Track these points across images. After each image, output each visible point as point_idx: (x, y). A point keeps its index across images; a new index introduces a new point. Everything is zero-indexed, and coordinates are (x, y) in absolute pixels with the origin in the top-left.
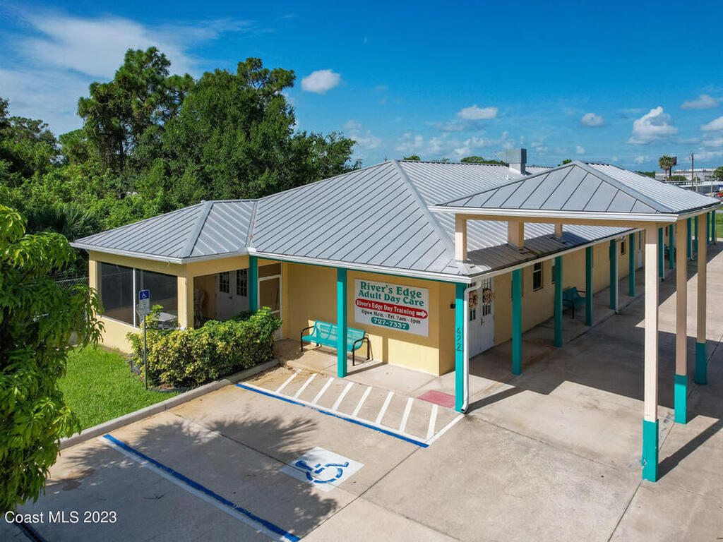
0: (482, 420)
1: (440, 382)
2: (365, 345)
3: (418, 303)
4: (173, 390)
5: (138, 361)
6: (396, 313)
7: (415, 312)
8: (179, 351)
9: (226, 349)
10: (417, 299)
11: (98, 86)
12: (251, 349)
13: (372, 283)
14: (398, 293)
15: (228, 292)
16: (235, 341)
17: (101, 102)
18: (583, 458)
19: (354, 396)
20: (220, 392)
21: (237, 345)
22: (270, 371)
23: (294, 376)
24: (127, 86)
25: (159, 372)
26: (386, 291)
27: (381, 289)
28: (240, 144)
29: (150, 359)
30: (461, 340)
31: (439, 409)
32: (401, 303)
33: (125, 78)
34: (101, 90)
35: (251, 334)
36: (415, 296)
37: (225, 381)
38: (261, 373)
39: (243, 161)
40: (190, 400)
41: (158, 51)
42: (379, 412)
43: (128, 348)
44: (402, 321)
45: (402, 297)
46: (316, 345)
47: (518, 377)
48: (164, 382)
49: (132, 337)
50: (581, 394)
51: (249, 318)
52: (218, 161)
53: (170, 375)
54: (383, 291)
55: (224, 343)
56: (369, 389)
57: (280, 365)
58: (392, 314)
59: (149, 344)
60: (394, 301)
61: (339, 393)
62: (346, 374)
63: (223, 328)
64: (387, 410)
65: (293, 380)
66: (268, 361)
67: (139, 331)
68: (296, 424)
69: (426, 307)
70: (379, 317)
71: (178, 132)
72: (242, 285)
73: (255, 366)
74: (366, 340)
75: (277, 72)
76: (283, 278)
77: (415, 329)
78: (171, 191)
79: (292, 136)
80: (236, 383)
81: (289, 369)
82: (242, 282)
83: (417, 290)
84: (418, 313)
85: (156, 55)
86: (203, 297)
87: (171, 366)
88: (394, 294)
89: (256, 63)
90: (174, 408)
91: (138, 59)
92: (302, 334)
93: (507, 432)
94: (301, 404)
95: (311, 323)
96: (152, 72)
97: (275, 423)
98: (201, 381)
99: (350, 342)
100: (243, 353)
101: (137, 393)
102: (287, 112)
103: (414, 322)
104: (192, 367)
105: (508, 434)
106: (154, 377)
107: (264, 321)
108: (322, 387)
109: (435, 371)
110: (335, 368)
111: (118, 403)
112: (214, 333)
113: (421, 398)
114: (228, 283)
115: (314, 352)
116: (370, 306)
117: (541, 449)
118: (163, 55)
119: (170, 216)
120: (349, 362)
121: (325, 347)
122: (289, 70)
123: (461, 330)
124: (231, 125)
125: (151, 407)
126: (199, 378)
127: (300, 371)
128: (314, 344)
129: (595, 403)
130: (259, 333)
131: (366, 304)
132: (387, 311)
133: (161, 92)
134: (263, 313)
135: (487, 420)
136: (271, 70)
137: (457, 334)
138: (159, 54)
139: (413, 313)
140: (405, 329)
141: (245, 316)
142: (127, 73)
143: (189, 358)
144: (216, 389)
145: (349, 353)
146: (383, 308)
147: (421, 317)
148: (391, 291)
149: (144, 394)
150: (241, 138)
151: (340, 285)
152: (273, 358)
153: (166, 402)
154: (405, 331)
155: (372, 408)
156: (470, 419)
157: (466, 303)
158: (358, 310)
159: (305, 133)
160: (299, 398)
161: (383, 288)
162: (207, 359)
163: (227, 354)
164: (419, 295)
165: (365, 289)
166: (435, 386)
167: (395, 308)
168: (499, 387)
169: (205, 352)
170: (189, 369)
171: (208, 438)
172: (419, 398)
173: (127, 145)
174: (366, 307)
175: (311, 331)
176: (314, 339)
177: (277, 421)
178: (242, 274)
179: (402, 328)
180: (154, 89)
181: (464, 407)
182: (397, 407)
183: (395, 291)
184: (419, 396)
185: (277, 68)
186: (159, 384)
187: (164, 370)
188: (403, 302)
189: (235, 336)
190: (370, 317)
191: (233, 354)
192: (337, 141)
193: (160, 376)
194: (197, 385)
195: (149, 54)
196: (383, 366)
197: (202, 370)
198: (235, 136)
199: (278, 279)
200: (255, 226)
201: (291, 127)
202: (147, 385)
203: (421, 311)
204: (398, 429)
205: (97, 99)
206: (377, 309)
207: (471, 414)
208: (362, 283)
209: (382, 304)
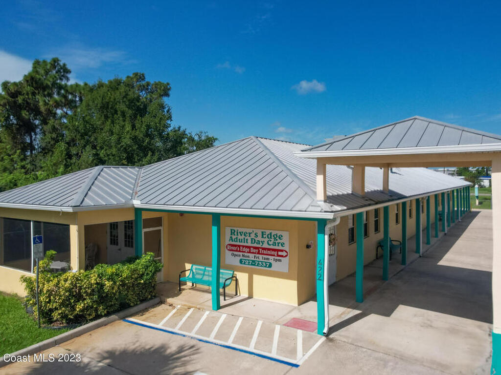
0: (341, 341)
1: (300, 311)
2: (234, 283)
3: (280, 244)
4: (65, 327)
5: (31, 302)
6: (261, 254)
7: (277, 253)
8: (70, 290)
9: (113, 288)
10: (279, 241)
11: (9, 85)
12: (136, 288)
13: (240, 230)
14: (263, 237)
15: (117, 245)
16: (122, 281)
17: (12, 97)
18: (435, 369)
19: (228, 326)
20: (108, 328)
21: (123, 285)
22: (153, 308)
23: (174, 311)
24: (34, 85)
25: (51, 310)
26: (253, 236)
27: (248, 235)
28: (128, 132)
29: (42, 299)
30: (322, 270)
31: (303, 333)
32: (265, 246)
33: (32, 78)
34: (12, 87)
35: (136, 275)
36: (278, 238)
37: (113, 317)
38: (146, 310)
39: (130, 146)
40: (80, 335)
41: (60, 61)
42: (251, 338)
43: (22, 291)
44: (266, 261)
45: (266, 240)
46: (191, 285)
47: (362, 304)
48: (57, 320)
49: (25, 280)
50: (415, 315)
51: (134, 262)
52: (111, 147)
53: (62, 313)
54: (250, 236)
55: (111, 283)
56: (241, 319)
57: (162, 302)
58: (257, 255)
59: (41, 285)
60: (259, 244)
61: (215, 323)
62: (219, 307)
63: (110, 270)
64: (258, 336)
65: (174, 314)
66: (151, 299)
67: (32, 275)
68: (181, 349)
69: (286, 248)
70: (247, 258)
71: (77, 123)
72: (129, 239)
73: (140, 304)
74: (235, 278)
75: (156, 84)
76: (164, 229)
77: (276, 267)
78: (70, 168)
79: (170, 129)
80: (123, 318)
81: (170, 306)
82: (129, 236)
83: (279, 233)
84: (280, 253)
85: (58, 64)
86: (96, 249)
87: (63, 304)
88: (260, 238)
89: (141, 77)
90: (65, 343)
91: (44, 67)
92: (180, 275)
93: (365, 350)
94: (182, 335)
95: (188, 266)
96: (55, 77)
97: (163, 350)
98: (91, 317)
99: (222, 281)
100: (128, 292)
101: (29, 332)
102: (166, 110)
103: (276, 260)
104: (82, 305)
105: (366, 351)
106: (46, 316)
107: (148, 264)
108: (200, 319)
109: (294, 302)
110: (210, 303)
111: (9, 341)
112: (102, 274)
113: (286, 325)
114: (117, 237)
115: (190, 290)
116: (238, 250)
117: (397, 363)
118: (64, 65)
119: (65, 177)
120: (222, 298)
121: (199, 286)
122: (165, 83)
123: (322, 261)
124: (121, 119)
125: (41, 344)
126: (90, 315)
127: (179, 306)
128: (189, 284)
129: (429, 323)
130: (143, 274)
131: (235, 248)
132: (253, 253)
133: (65, 97)
134: (146, 258)
135: (346, 340)
136: (152, 82)
137: (318, 266)
138: (61, 63)
139: (275, 253)
140: (269, 267)
141: (131, 260)
142: (34, 75)
143: (79, 298)
144: (105, 324)
145: (221, 290)
146: (250, 250)
147: (282, 256)
148: (256, 235)
149: (36, 332)
150: (128, 128)
151: (214, 229)
152: (155, 296)
153: (56, 338)
154: (268, 269)
155: (246, 335)
156: (331, 340)
157: (326, 237)
158: (228, 254)
159: (179, 128)
160: (180, 329)
161: (250, 234)
162: (95, 297)
163: (113, 293)
164: (280, 237)
165: (234, 235)
166: (296, 314)
167: (260, 249)
168: (349, 313)
169: (93, 290)
170: (80, 306)
171: (99, 367)
172: (284, 325)
173: (36, 135)
174: (235, 251)
175: (187, 273)
176: (190, 279)
177: (163, 347)
178: (129, 229)
179: (266, 267)
180: (59, 94)
181: (325, 331)
182: (267, 333)
183: (260, 235)
184: (284, 324)
185: (157, 82)
186: (52, 322)
187: (56, 309)
188: (267, 245)
189: (121, 276)
190: (238, 259)
191: (120, 292)
192: (203, 138)
193: (52, 315)
194: (87, 321)
195: (53, 63)
196: (248, 300)
197: (92, 307)
198: (123, 126)
199: (160, 230)
200: (139, 185)
201: (169, 122)
202: (39, 323)
203: (282, 251)
204: (271, 352)
205: (9, 94)
206: (245, 252)
207: (331, 336)
208: (231, 230)
209: (249, 247)
